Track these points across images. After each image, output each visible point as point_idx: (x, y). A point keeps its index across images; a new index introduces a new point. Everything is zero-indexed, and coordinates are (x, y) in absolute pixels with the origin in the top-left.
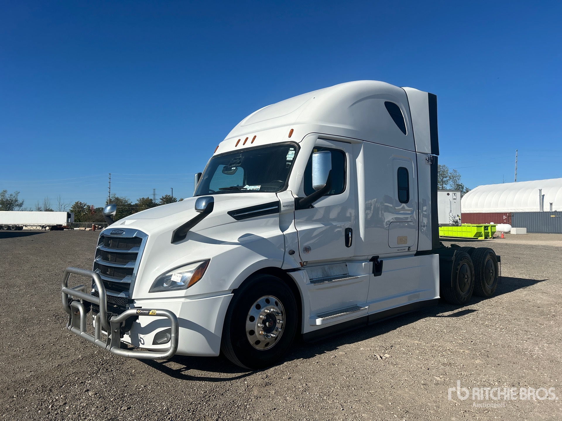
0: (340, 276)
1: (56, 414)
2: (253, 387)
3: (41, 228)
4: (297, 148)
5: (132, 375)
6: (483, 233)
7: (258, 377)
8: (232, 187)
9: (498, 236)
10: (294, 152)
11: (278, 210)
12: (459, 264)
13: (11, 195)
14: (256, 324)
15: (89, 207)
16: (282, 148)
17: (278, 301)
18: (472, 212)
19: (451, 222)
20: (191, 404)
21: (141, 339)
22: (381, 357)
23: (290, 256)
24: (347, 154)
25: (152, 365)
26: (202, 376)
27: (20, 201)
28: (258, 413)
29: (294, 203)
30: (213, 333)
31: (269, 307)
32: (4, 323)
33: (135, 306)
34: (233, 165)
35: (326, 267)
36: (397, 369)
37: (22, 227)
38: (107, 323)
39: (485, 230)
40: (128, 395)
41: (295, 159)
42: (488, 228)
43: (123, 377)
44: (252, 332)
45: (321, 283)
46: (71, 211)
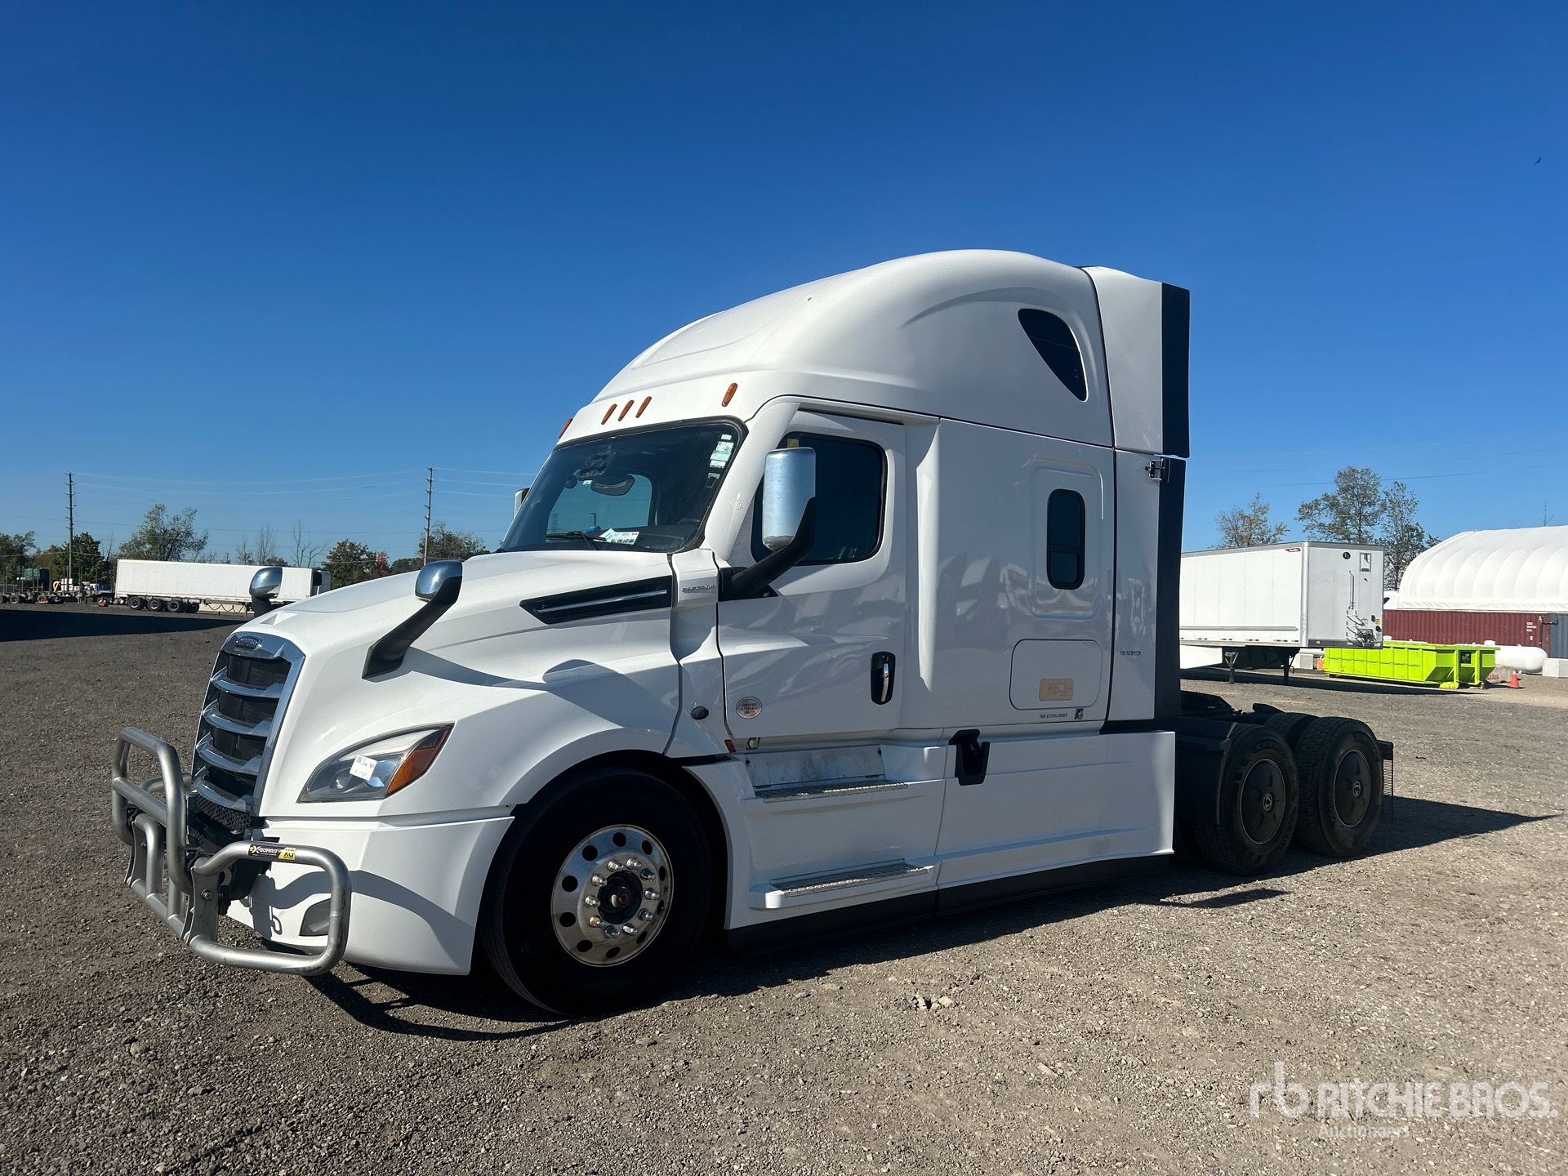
0: (857, 780)
1: (30, 1092)
2: (545, 1060)
3: (243, 610)
4: (737, 431)
5: (261, 1010)
6: (1455, 670)
7: (573, 1036)
8: (572, 533)
9: (1502, 682)
10: (731, 445)
11: (668, 600)
12: (1245, 763)
13: (176, 519)
14: (581, 897)
15: (372, 557)
16: (703, 434)
17: (651, 840)
18: (1434, 608)
19: (1352, 637)
20: (367, 1092)
21: (274, 920)
22: (929, 1004)
23: (696, 722)
24: (889, 454)
25: (323, 989)
26: (435, 1025)
27: (198, 536)
28: (521, 1126)
29: (716, 584)
30: (453, 914)
31: (620, 855)
32: (25, 859)
33: (265, 836)
34: (588, 474)
35: (816, 756)
36: (952, 1038)
37: (196, 606)
38: (182, 875)
39: (1461, 661)
40: (223, 1059)
41: (729, 463)
42: (1470, 657)
43: (238, 1013)
44: (569, 919)
45: (788, 798)
46: (327, 565)
